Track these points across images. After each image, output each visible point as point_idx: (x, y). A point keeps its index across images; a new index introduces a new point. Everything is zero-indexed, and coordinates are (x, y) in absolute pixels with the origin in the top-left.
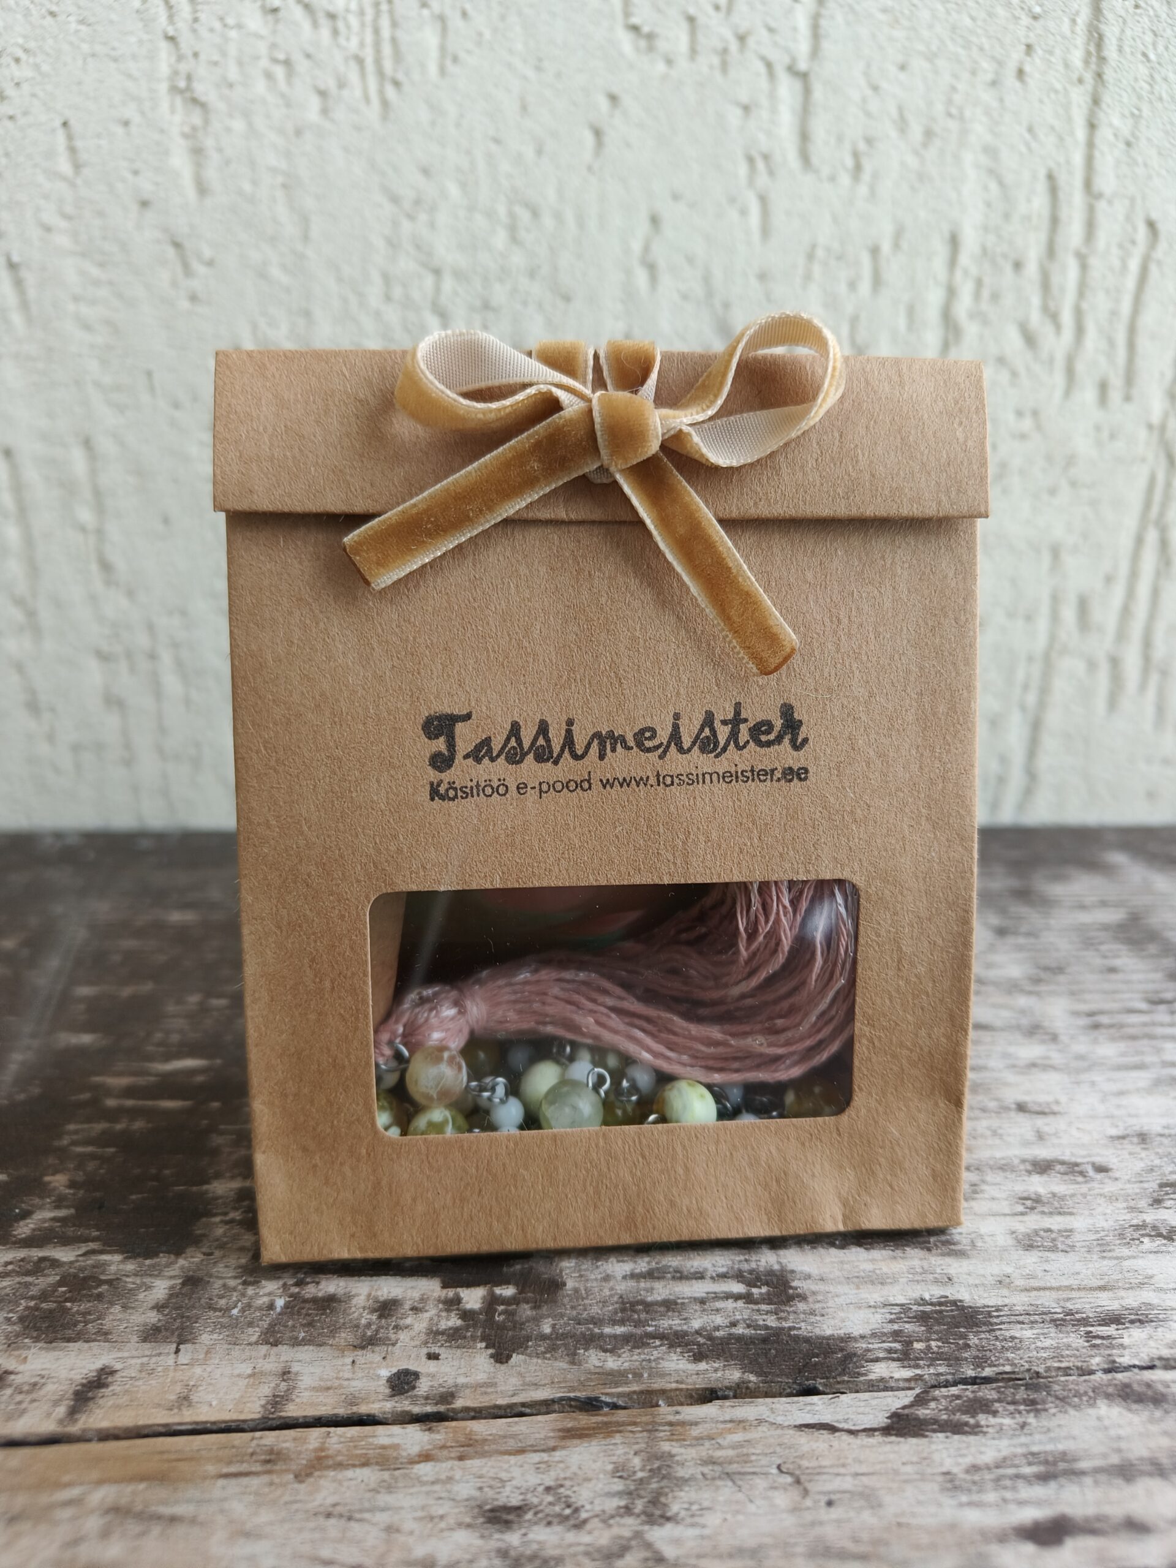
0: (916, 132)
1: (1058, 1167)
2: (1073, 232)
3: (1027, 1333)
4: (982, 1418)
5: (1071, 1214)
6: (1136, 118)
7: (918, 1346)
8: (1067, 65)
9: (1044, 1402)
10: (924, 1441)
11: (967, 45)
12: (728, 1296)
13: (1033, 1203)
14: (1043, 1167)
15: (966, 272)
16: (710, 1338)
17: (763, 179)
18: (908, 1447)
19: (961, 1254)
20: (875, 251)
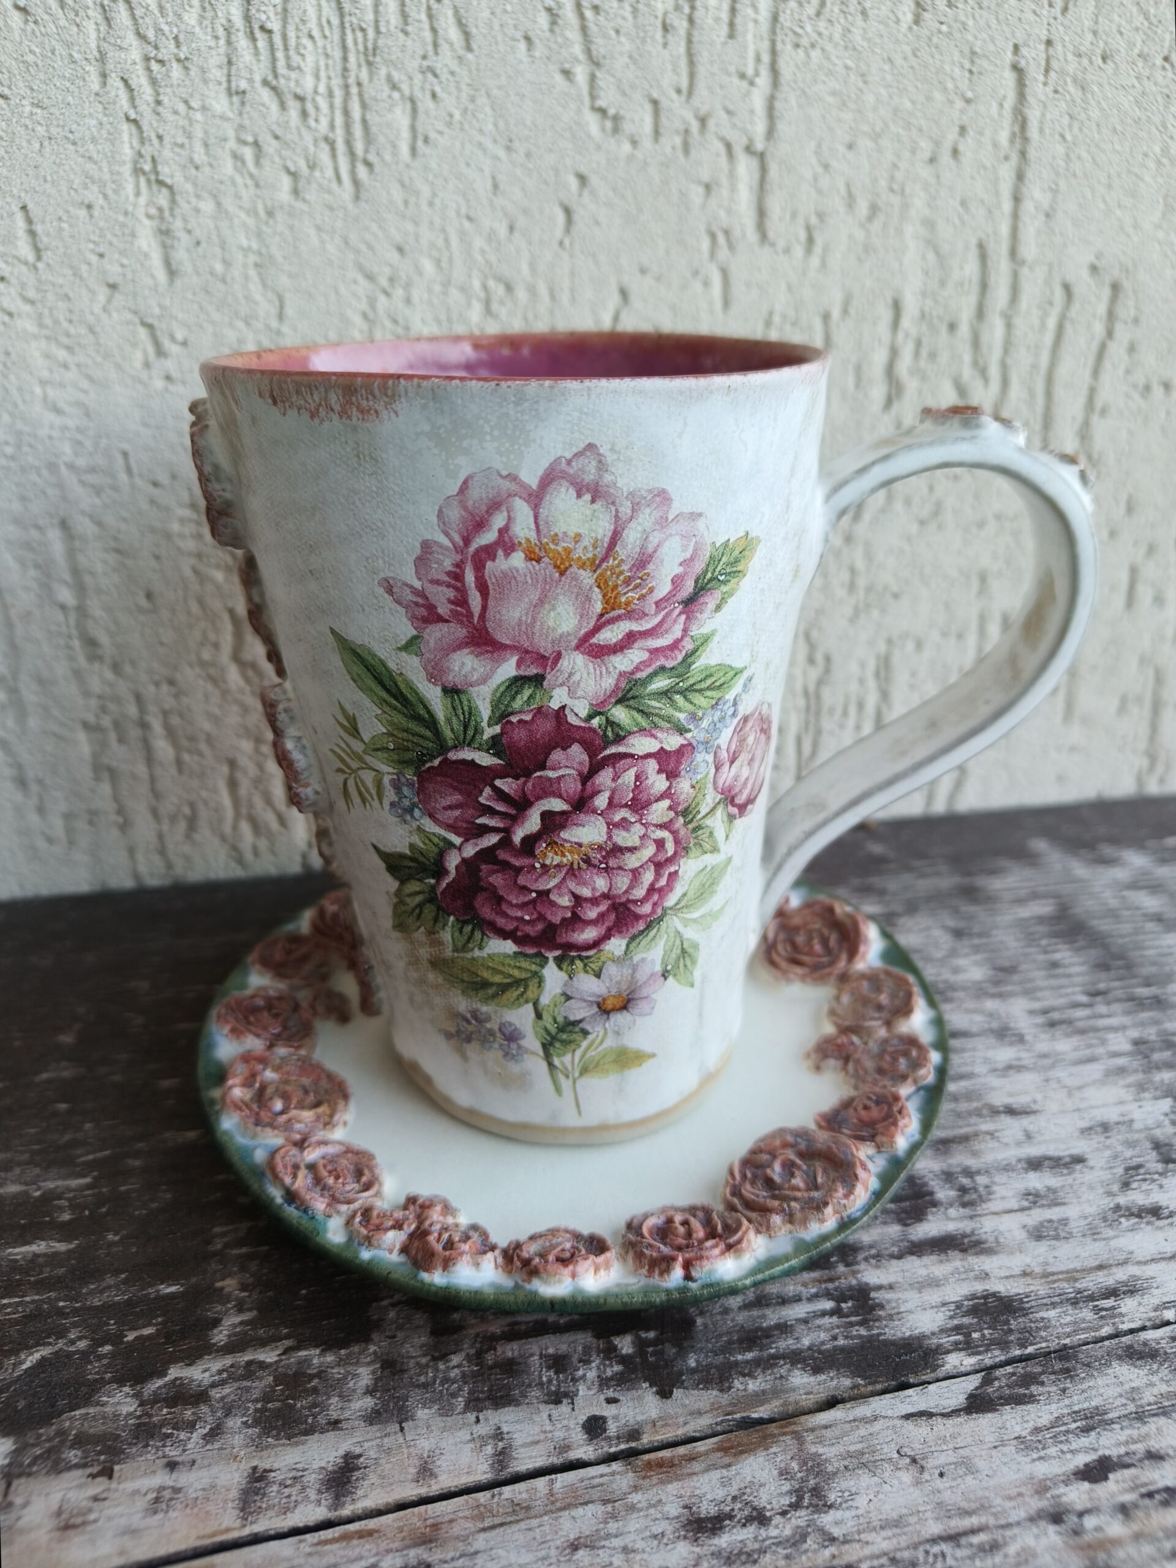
0: (863, 208)
1: (1047, 1163)
2: (1000, 294)
3: (1052, 1314)
4: (1035, 1389)
5: (1064, 1204)
6: (1055, 192)
7: (975, 1335)
8: (995, 145)
9: (1075, 1369)
10: (996, 1415)
11: (908, 126)
12: (824, 1314)
13: (1033, 1198)
14: (1035, 1164)
15: (907, 335)
16: (820, 1352)
17: (723, 253)
18: (985, 1422)
19: (990, 1252)
20: (826, 317)
